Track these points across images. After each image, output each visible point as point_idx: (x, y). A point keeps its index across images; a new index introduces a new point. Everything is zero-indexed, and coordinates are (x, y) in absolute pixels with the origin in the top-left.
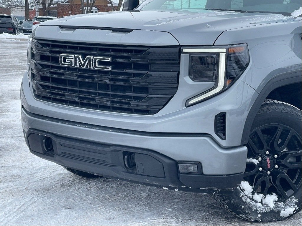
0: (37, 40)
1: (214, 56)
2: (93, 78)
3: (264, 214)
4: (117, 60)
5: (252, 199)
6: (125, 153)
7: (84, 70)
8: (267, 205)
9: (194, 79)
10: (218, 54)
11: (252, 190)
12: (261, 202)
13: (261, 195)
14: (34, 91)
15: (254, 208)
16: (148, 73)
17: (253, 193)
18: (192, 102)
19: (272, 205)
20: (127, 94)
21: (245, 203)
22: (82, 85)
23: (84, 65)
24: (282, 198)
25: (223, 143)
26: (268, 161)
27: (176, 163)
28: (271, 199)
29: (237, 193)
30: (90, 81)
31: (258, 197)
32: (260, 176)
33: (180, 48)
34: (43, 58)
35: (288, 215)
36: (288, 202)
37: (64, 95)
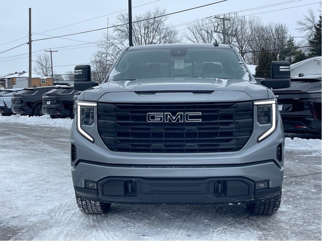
4: (205, 114)
7: (174, 124)
10: (271, 105)
16: (234, 121)
18: (260, 139)
20: (216, 138)
22: (168, 135)
25: (280, 164)
27: (255, 183)
33: (252, 102)
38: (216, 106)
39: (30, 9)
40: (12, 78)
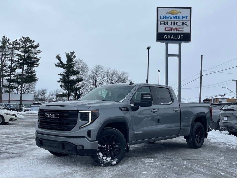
0: (40, 109)
1: (88, 113)
2: (54, 121)
3: (106, 164)
4: (60, 115)
5: (102, 159)
6: (62, 143)
7: (51, 118)
8: (107, 161)
9: (82, 120)
10: (89, 113)
11: (102, 156)
12: (106, 160)
13: (106, 157)
14: (38, 126)
15: (103, 161)
16: (68, 118)
17: (103, 157)
18: (81, 127)
19: (109, 161)
20: (64, 125)
21: (100, 160)
22: (51, 123)
23: (51, 117)
24: (113, 159)
25: (90, 139)
26: (108, 147)
27: (76, 146)
28: (109, 159)
29: (97, 156)
30: (53, 121)
31: (104, 158)
32: (105, 151)
33: (78, 111)
34: (41, 115)
35: (114, 164)
36: (114, 160)
37: (46, 126)
38: (64, 112)
39: (202, 56)
40: (216, 99)
